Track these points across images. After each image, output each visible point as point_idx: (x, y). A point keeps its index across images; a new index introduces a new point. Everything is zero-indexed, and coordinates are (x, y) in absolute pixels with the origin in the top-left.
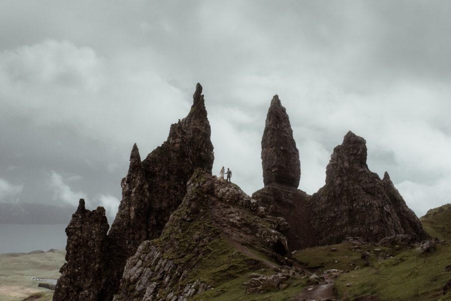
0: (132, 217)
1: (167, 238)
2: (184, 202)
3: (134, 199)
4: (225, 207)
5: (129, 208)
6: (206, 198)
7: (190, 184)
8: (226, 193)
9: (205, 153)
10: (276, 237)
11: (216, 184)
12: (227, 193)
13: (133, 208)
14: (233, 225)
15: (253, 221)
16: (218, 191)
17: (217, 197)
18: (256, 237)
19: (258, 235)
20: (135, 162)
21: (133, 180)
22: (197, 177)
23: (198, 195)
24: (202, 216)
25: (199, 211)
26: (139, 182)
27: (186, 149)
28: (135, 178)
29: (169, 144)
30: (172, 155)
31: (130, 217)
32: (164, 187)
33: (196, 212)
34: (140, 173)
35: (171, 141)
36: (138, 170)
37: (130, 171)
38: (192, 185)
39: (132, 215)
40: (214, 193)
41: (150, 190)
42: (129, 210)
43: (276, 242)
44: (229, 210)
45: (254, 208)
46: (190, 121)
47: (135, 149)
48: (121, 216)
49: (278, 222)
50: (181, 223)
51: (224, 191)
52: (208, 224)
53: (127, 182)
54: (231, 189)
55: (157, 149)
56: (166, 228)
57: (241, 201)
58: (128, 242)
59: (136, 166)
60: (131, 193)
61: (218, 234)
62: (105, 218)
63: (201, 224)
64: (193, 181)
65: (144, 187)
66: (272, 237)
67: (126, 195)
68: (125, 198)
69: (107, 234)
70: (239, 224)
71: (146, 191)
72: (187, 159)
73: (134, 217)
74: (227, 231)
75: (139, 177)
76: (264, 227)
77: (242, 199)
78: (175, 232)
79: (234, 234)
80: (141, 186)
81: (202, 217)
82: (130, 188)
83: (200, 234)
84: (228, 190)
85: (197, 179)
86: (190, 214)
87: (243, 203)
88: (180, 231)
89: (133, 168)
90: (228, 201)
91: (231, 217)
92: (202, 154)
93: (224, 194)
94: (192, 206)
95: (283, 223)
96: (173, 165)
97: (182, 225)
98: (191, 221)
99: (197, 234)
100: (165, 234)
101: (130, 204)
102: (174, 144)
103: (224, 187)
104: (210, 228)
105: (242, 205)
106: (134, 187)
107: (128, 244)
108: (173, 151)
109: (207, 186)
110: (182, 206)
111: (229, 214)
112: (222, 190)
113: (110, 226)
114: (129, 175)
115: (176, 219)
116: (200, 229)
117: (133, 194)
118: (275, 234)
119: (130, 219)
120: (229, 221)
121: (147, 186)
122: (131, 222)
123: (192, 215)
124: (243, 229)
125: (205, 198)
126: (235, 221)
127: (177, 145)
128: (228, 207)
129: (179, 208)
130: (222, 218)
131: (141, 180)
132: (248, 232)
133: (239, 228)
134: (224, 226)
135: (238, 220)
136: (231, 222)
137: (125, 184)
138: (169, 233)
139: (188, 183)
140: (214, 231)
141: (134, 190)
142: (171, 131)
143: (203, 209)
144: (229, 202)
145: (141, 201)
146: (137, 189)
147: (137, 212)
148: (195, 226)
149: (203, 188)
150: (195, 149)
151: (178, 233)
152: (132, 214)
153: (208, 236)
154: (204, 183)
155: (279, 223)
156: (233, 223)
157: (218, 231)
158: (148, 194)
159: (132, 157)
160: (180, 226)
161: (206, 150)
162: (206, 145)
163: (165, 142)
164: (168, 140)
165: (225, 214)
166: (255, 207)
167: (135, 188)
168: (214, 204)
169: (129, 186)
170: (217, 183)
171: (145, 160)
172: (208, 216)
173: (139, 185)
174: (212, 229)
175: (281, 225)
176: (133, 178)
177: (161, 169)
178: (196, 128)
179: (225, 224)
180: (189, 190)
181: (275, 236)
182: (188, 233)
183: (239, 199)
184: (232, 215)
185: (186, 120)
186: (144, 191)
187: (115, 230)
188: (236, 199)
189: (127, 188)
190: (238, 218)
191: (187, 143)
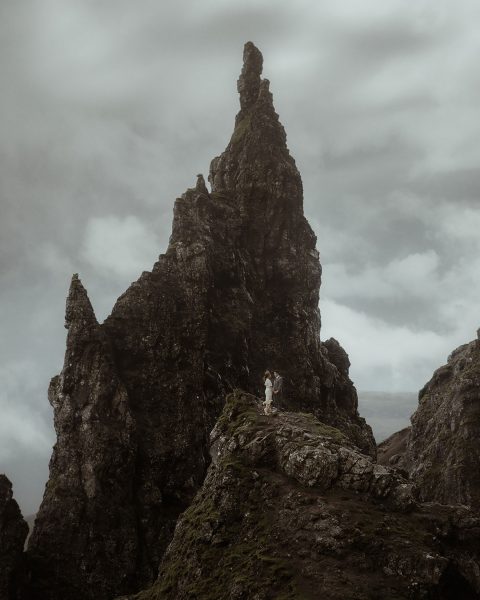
0: (91, 493)
1: (170, 589)
2: (208, 486)
3: (89, 438)
4: (303, 503)
5: (80, 466)
6: (258, 479)
7: (218, 437)
8: (304, 462)
9: (291, 257)
10: (437, 570)
11: (279, 440)
12: (309, 463)
13: (89, 467)
14: (325, 550)
15: (377, 533)
16: (286, 458)
17: (284, 475)
18: (385, 576)
19: (388, 570)
20: (81, 331)
21: (82, 383)
22: (234, 417)
23: (236, 472)
24: (248, 529)
25: (242, 517)
26: (98, 387)
27: (231, 261)
28: (86, 377)
29: (176, 260)
30: (188, 292)
31: (84, 492)
32: (175, 390)
33: (233, 518)
34: (100, 361)
35: (179, 252)
36: (92, 353)
37: (69, 359)
38: (223, 439)
39: (90, 486)
40: (275, 462)
41: (133, 405)
42: (80, 474)
43: (436, 582)
44: (313, 511)
45: (383, 490)
46: (237, 165)
47: (77, 291)
48: (59, 492)
49: (451, 519)
50: (199, 552)
51: (299, 459)
52: (264, 553)
53: (65, 391)
54: (317, 451)
55: (140, 281)
56: (168, 558)
57: (348, 478)
58: (87, 566)
59: (85, 343)
60: (78, 421)
61: (288, 578)
62: (14, 505)
63: (246, 553)
64: (224, 429)
65: (116, 399)
66: (426, 571)
67: (65, 428)
68: (63, 438)
69: (26, 548)
70: (341, 548)
71: (121, 409)
72: (235, 290)
73: (97, 492)
74: (309, 568)
75: (96, 373)
76: (405, 546)
77: (349, 471)
78: (186, 574)
79: (327, 578)
80: (107, 399)
81: (250, 534)
82: (77, 409)
83: (243, 582)
84: (310, 456)
85: (233, 424)
86: (221, 525)
87: (352, 481)
88: (199, 571)
89: (76, 350)
90: (311, 483)
91: (318, 530)
92: (283, 262)
93: (300, 467)
94: (224, 501)
95: (466, 521)
96: (194, 322)
97: (203, 556)
98: (224, 544)
99: (238, 583)
100: (166, 575)
101: (79, 455)
102: (190, 259)
103: (299, 448)
104: (269, 563)
105: (351, 488)
106: (86, 404)
107: (89, 570)
108: (189, 280)
109: (258, 445)
110: (203, 496)
111: (315, 520)
112: (295, 456)
113: (31, 525)
114: (68, 371)
115: (188, 535)
116: (244, 566)
117: (86, 426)
118: (432, 564)
119: (85, 499)
120: (314, 540)
121: (122, 396)
122: (89, 505)
123: (224, 528)
124: (350, 559)
125: (253, 481)
126: (329, 540)
127: (200, 261)
128: (312, 502)
129: (197, 502)
130: (298, 535)
131: (104, 381)
132: (364, 566)
133: (342, 557)
134: (303, 557)
135: (337, 537)
136: (319, 544)
137: (61, 396)
138: (173, 573)
139: (213, 434)
140: (277, 572)
141: (86, 414)
142: (176, 220)
143: (252, 510)
144: (314, 486)
145: (111, 442)
146: (96, 407)
147: (104, 474)
148: (233, 559)
149: (249, 451)
150: (260, 251)
151: (194, 577)
152: (88, 483)
153: (265, 586)
154: (250, 437)
155: (455, 520)
156: (322, 545)
157: (286, 572)
158: (129, 420)
159: (71, 317)
160: (199, 560)
161: (293, 250)
162: (290, 237)
163: (162, 256)
164: (169, 250)
165: (305, 522)
166: (387, 487)
167: (90, 407)
168: (276, 494)
169: (72, 400)
170: (281, 436)
171: (109, 318)
172: (263, 528)
173: (100, 397)
174: (273, 567)
175: (461, 525)
176: (81, 377)
177: (160, 339)
178: (254, 190)
179: (304, 551)
180: (216, 455)
181: (433, 569)
182: (217, 578)
183: (340, 471)
184: (322, 524)
185: (223, 165)
186: (117, 411)
187: (45, 534)
188: (333, 474)
189: (67, 408)
190: (337, 530)
191: (231, 243)
